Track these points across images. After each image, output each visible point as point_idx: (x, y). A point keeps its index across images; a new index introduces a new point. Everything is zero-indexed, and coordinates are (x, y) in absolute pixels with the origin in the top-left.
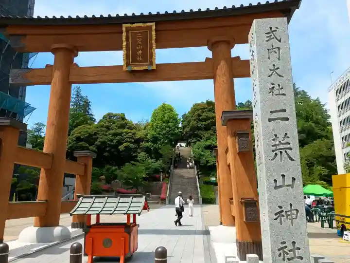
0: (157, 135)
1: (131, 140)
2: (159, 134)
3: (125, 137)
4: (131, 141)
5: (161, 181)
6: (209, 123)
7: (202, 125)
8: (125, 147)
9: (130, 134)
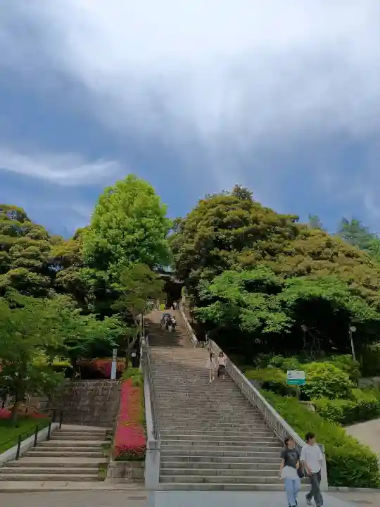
0: (110, 246)
1: (32, 262)
2: (115, 243)
3: (18, 254)
4: (33, 266)
5: (113, 376)
6: (246, 233)
7: (228, 235)
8: (14, 278)
9: (32, 247)
